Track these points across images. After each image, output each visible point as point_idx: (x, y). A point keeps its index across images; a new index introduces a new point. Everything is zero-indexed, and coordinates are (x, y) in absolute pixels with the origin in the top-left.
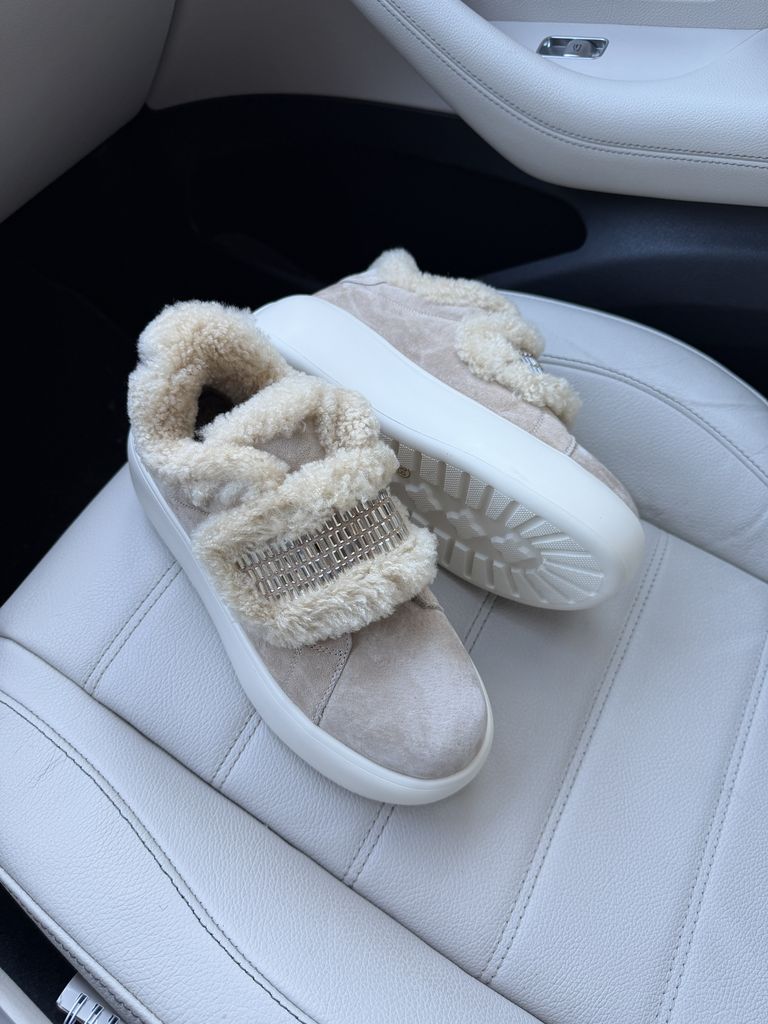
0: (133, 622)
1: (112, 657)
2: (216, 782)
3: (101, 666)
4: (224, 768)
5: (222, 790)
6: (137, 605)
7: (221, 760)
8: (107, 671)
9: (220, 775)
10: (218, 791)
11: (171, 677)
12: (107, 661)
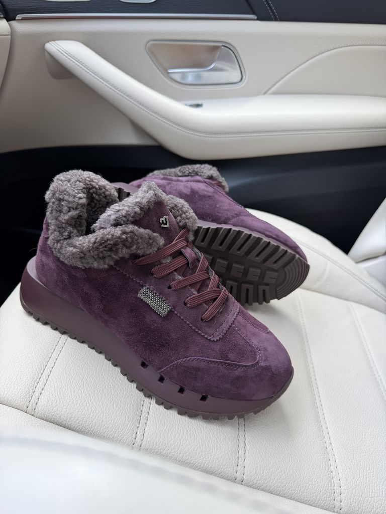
0: (50, 365)
1: (42, 387)
3: (37, 394)
4: (139, 435)
6: (49, 356)
7: (135, 431)
8: (42, 397)
12: (40, 390)
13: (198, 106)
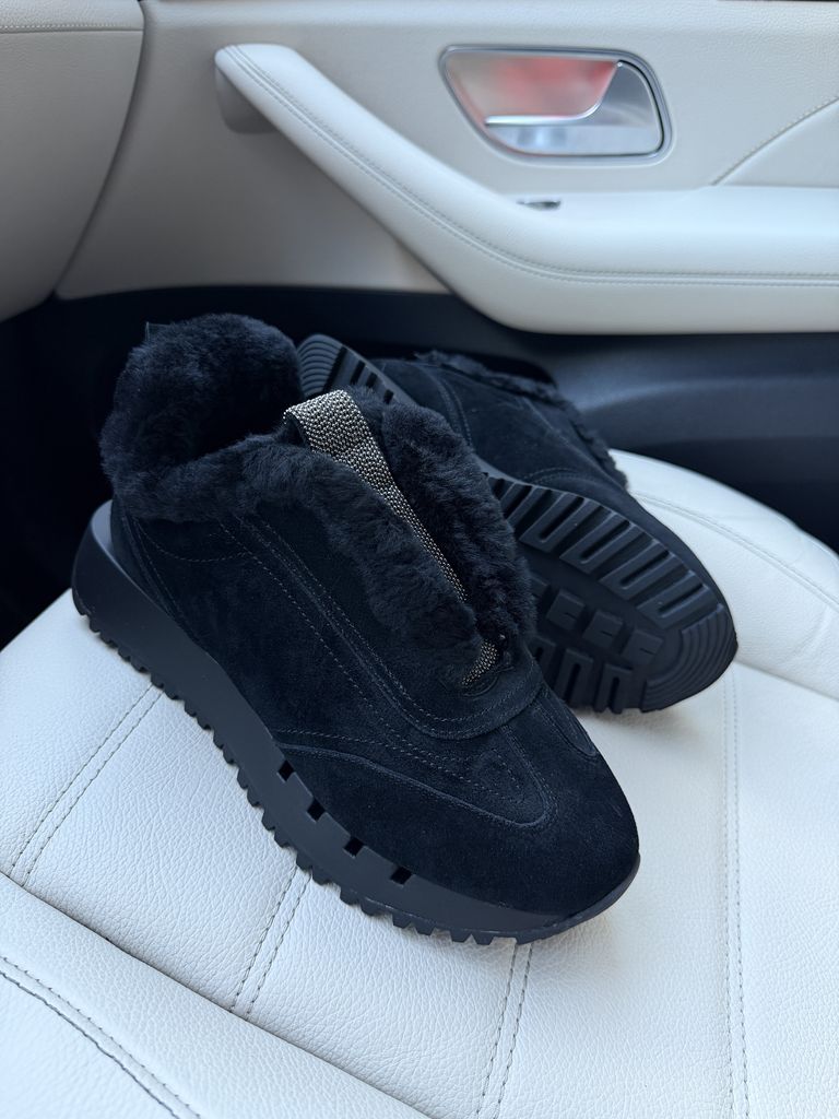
0: (87, 774)
2: (243, 1002)
3: (41, 836)
4: (253, 975)
5: (253, 1015)
7: (248, 963)
8: (51, 845)
9: (248, 989)
10: (245, 1017)
11: (156, 842)
12: (51, 828)
13: (550, 205)
